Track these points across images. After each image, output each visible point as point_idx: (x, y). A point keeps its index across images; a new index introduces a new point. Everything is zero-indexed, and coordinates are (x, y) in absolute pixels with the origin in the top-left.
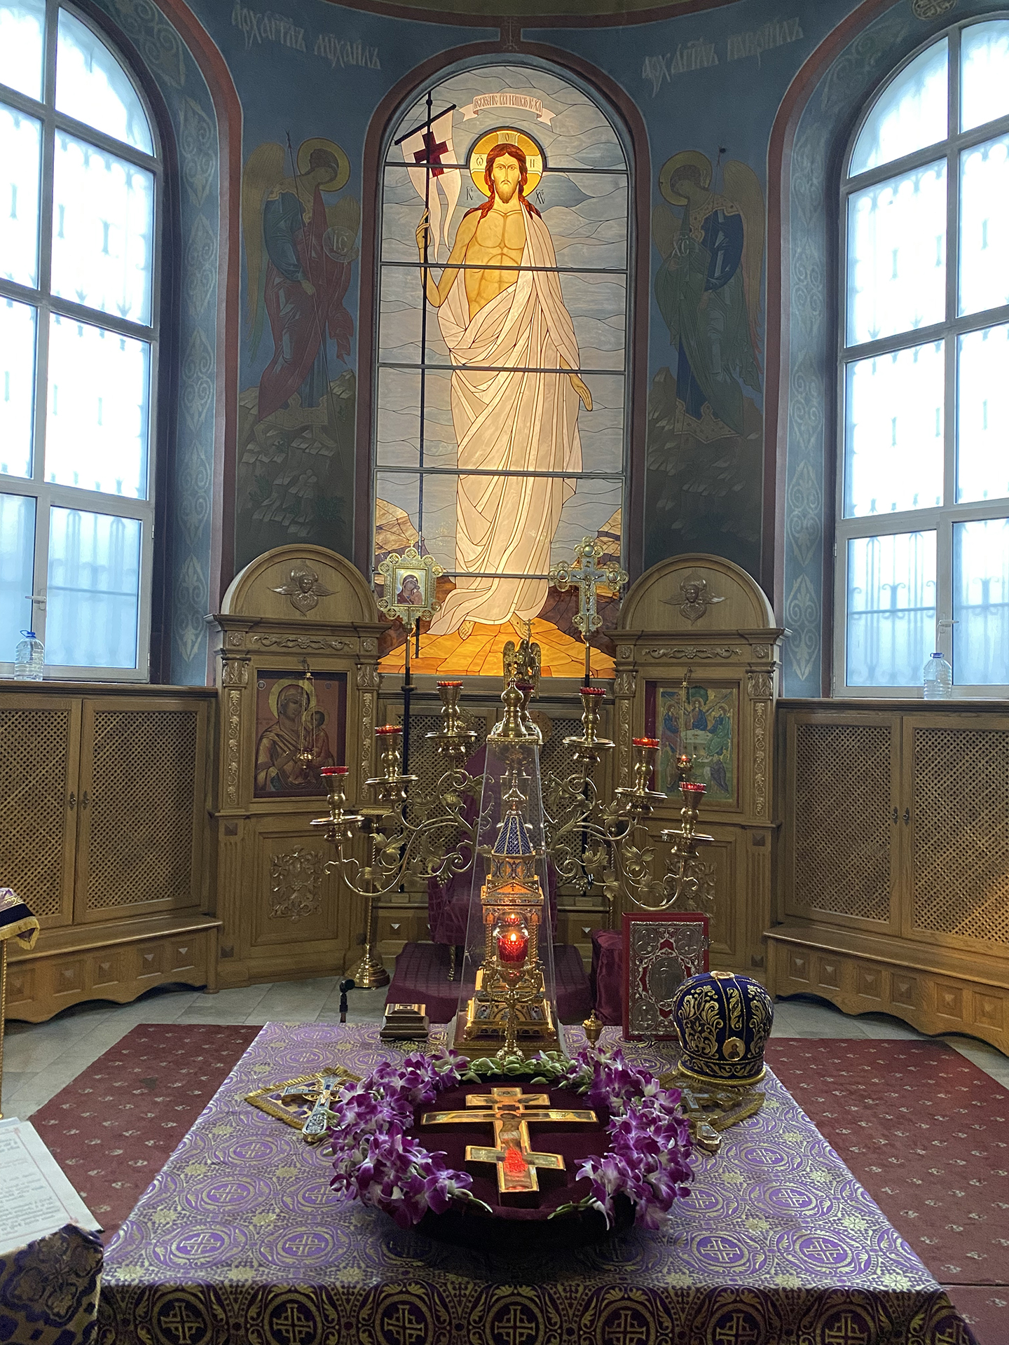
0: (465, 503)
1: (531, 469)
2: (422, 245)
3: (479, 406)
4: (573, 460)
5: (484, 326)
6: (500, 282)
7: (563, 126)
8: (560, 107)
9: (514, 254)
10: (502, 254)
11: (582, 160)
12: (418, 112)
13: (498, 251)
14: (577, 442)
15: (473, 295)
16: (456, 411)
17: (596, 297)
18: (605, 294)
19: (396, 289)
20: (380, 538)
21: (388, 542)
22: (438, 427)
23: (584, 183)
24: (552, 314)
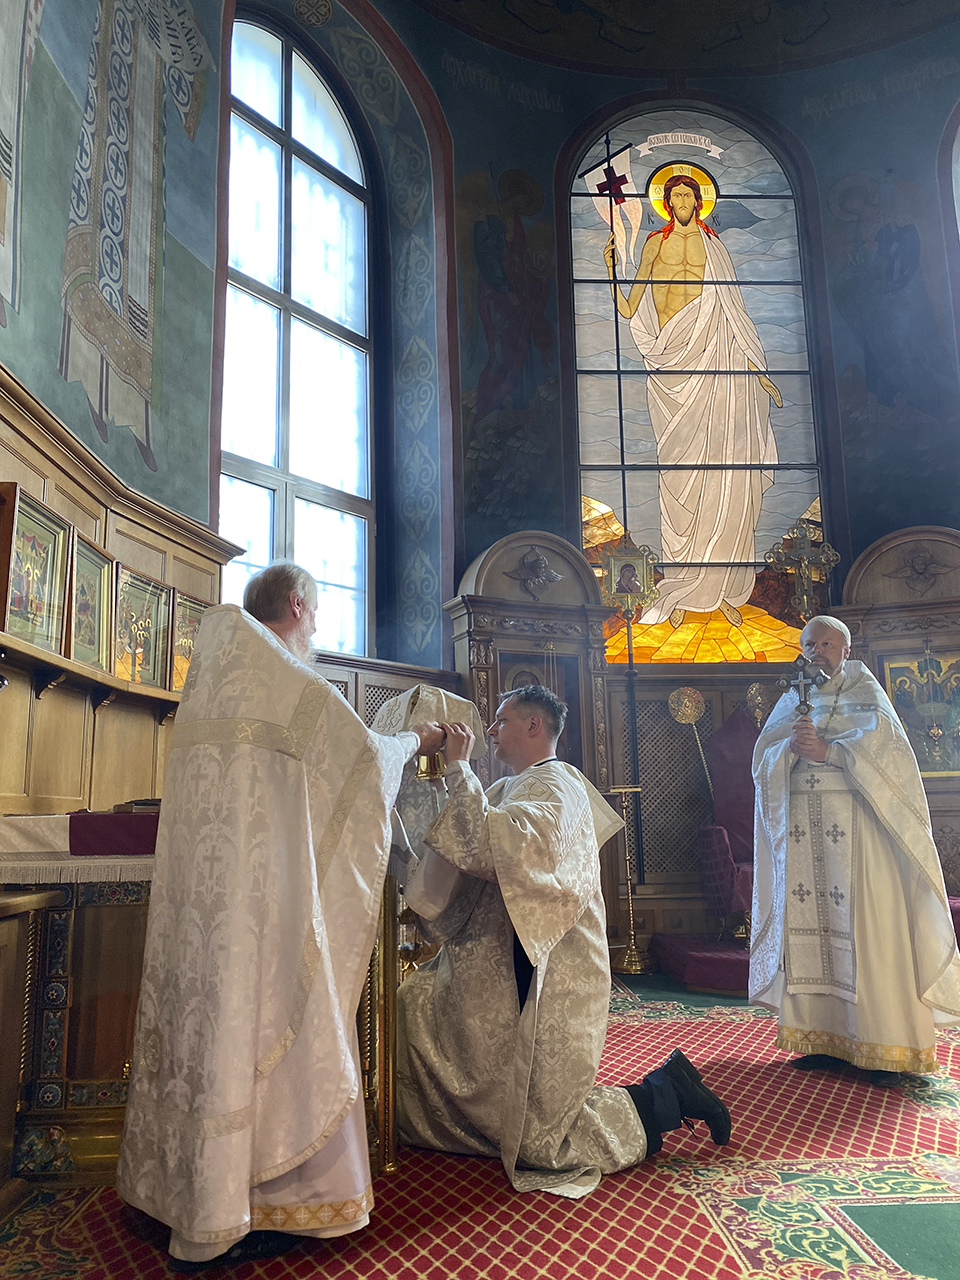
0: (668, 497)
1: (729, 463)
2: (610, 264)
3: (674, 406)
4: (768, 453)
5: (674, 335)
6: (686, 295)
7: (732, 159)
8: (727, 142)
9: (696, 270)
10: (686, 271)
11: (751, 188)
12: (598, 150)
13: (681, 268)
14: (771, 437)
15: (661, 307)
16: (652, 412)
17: (776, 306)
18: (784, 303)
19: (589, 303)
20: (587, 533)
21: (595, 536)
22: (637, 427)
23: (755, 207)
24: (737, 323)
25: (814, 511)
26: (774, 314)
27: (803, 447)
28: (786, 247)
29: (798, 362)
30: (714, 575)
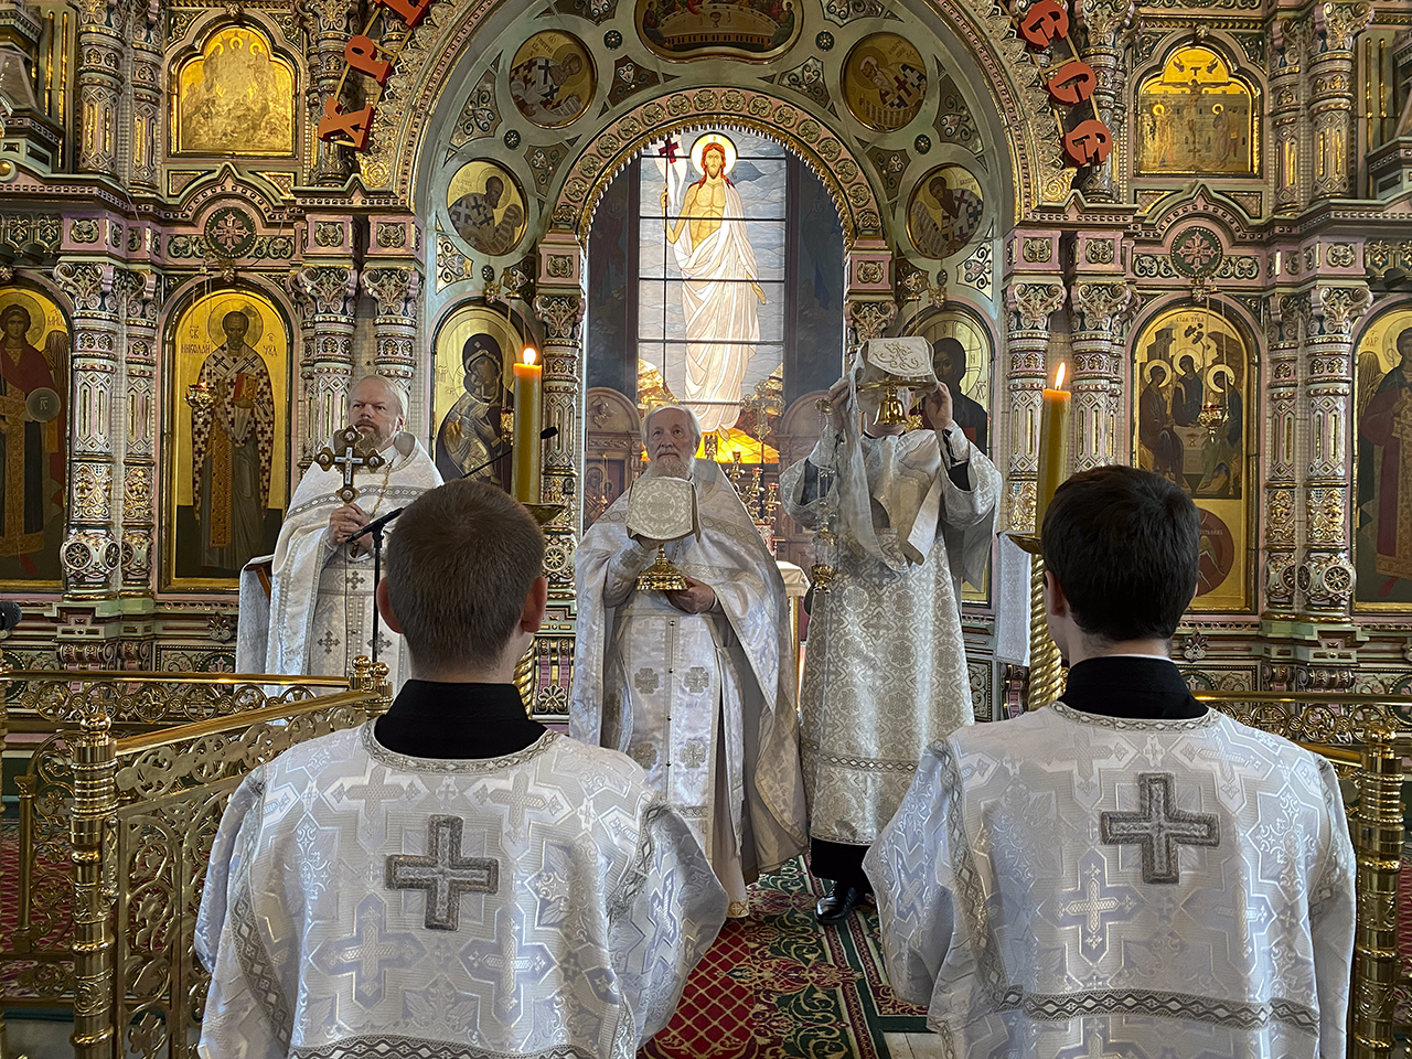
0: (691, 360)
1: (730, 339)
2: (664, 205)
3: (698, 302)
4: (754, 334)
5: (702, 254)
6: (711, 227)
9: (719, 210)
10: (712, 211)
11: (759, 152)
13: (709, 208)
14: (756, 323)
15: (694, 236)
16: (685, 305)
17: (769, 236)
18: (775, 233)
19: (649, 232)
20: (640, 382)
21: (645, 383)
22: (674, 316)
23: (760, 165)
24: (742, 246)
25: (779, 371)
26: (766, 242)
27: (776, 331)
28: (778, 194)
29: (779, 274)
30: (715, 409)
